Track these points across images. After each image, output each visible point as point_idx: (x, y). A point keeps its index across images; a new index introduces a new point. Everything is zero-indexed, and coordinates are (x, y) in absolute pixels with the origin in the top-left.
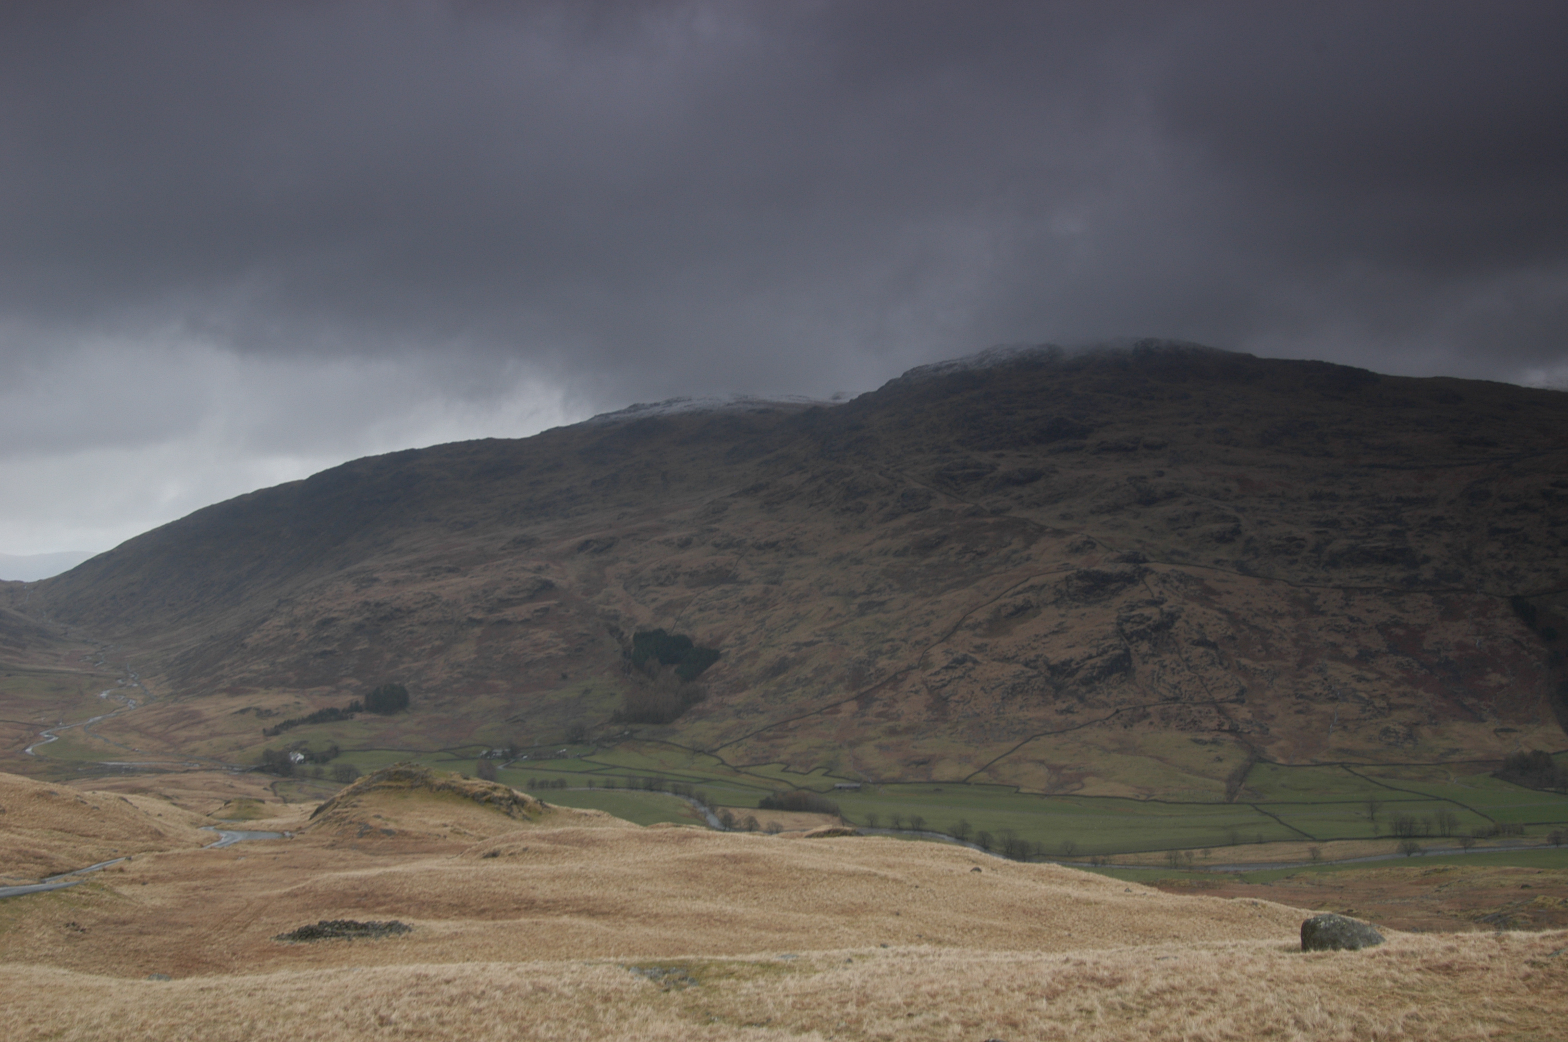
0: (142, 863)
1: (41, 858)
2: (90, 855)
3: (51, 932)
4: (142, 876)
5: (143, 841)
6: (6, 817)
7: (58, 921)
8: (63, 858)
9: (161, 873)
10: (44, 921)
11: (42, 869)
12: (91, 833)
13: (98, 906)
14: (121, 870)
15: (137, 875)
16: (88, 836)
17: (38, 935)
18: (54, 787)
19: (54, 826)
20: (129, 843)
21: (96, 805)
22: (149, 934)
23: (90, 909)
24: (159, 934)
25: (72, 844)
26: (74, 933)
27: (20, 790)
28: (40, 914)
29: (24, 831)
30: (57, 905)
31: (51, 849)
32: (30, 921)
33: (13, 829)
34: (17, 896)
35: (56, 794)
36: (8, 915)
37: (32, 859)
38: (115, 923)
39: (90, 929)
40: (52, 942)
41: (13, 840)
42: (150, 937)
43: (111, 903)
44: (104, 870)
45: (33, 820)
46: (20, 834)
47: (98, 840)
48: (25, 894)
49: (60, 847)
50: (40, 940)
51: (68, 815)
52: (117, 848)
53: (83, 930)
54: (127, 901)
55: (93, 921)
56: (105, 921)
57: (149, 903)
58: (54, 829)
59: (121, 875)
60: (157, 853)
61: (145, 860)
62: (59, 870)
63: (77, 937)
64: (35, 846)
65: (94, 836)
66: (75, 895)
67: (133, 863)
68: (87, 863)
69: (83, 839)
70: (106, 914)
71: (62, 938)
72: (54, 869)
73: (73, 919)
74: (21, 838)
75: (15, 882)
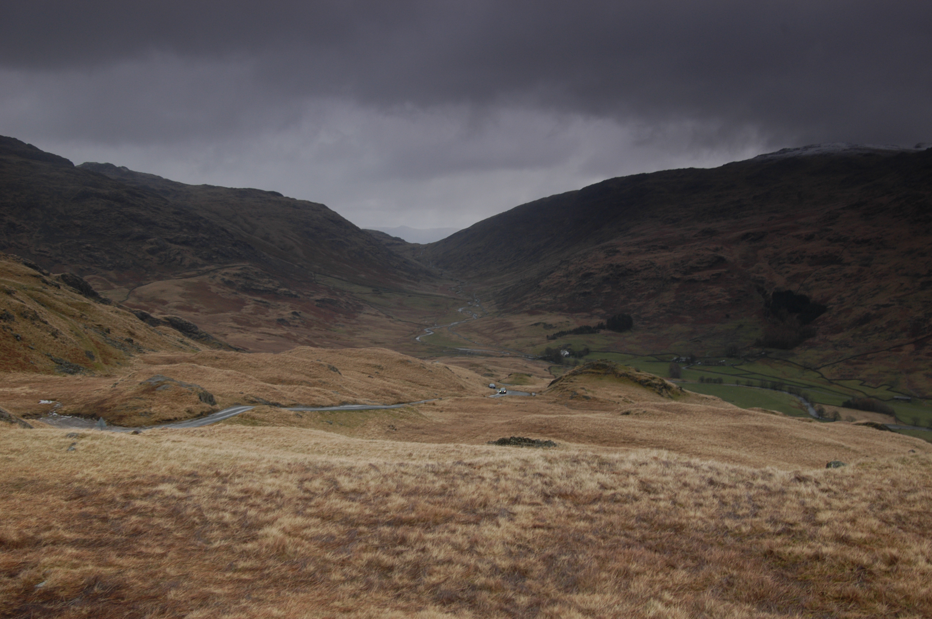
0: (446, 402)
1: (395, 394)
2: (422, 395)
3: (380, 428)
4: (442, 408)
5: (452, 391)
6: (383, 372)
7: (385, 424)
8: (407, 395)
9: (453, 408)
10: (378, 423)
11: (393, 399)
12: (426, 384)
13: (408, 419)
14: (434, 404)
15: (440, 407)
16: (424, 385)
17: (372, 429)
18: (410, 358)
19: (407, 379)
20: (445, 391)
21: (430, 369)
22: (427, 434)
23: (403, 420)
24: (432, 435)
25: (414, 389)
26: (391, 430)
27: (392, 359)
28: (377, 419)
29: (391, 380)
30: (387, 416)
31: (402, 390)
32: (371, 422)
33: (385, 378)
34: (367, 410)
35: (410, 362)
36: (361, 418)
37: (390, 394)
38: (413, 428)
39: (399, 429)
40: (378, 433)
41: (384, 384)
42: (426, 436)
43: (415, 418)
44: (425, 403)
45: (397, 375)
46: (388, 381)
47: (428, 388)
48: (372, 409)
49: (407, 390)
50: (373, 431)
51: (415, 374)
52: (436, 393)
53: (396, 429)
54: (424, 418)
55: (403, 426)
56: (409, 427)
57: (434, 420)
58: (407, 380)
59: (433, 407)
60: (457, 397)
61: (449, 400)
62: (403, 401)
63: (392, 432)
64: (394, 388)
65: (427, 386)
66: (397, 412)
67: (441, 401)
68: (420, 399)
69: (421, 387)
70: (410, 423)
71: (384, 432)
72: (401, 401)
73: (393, 424)
74: (388, 383)
75: (371, 403)
